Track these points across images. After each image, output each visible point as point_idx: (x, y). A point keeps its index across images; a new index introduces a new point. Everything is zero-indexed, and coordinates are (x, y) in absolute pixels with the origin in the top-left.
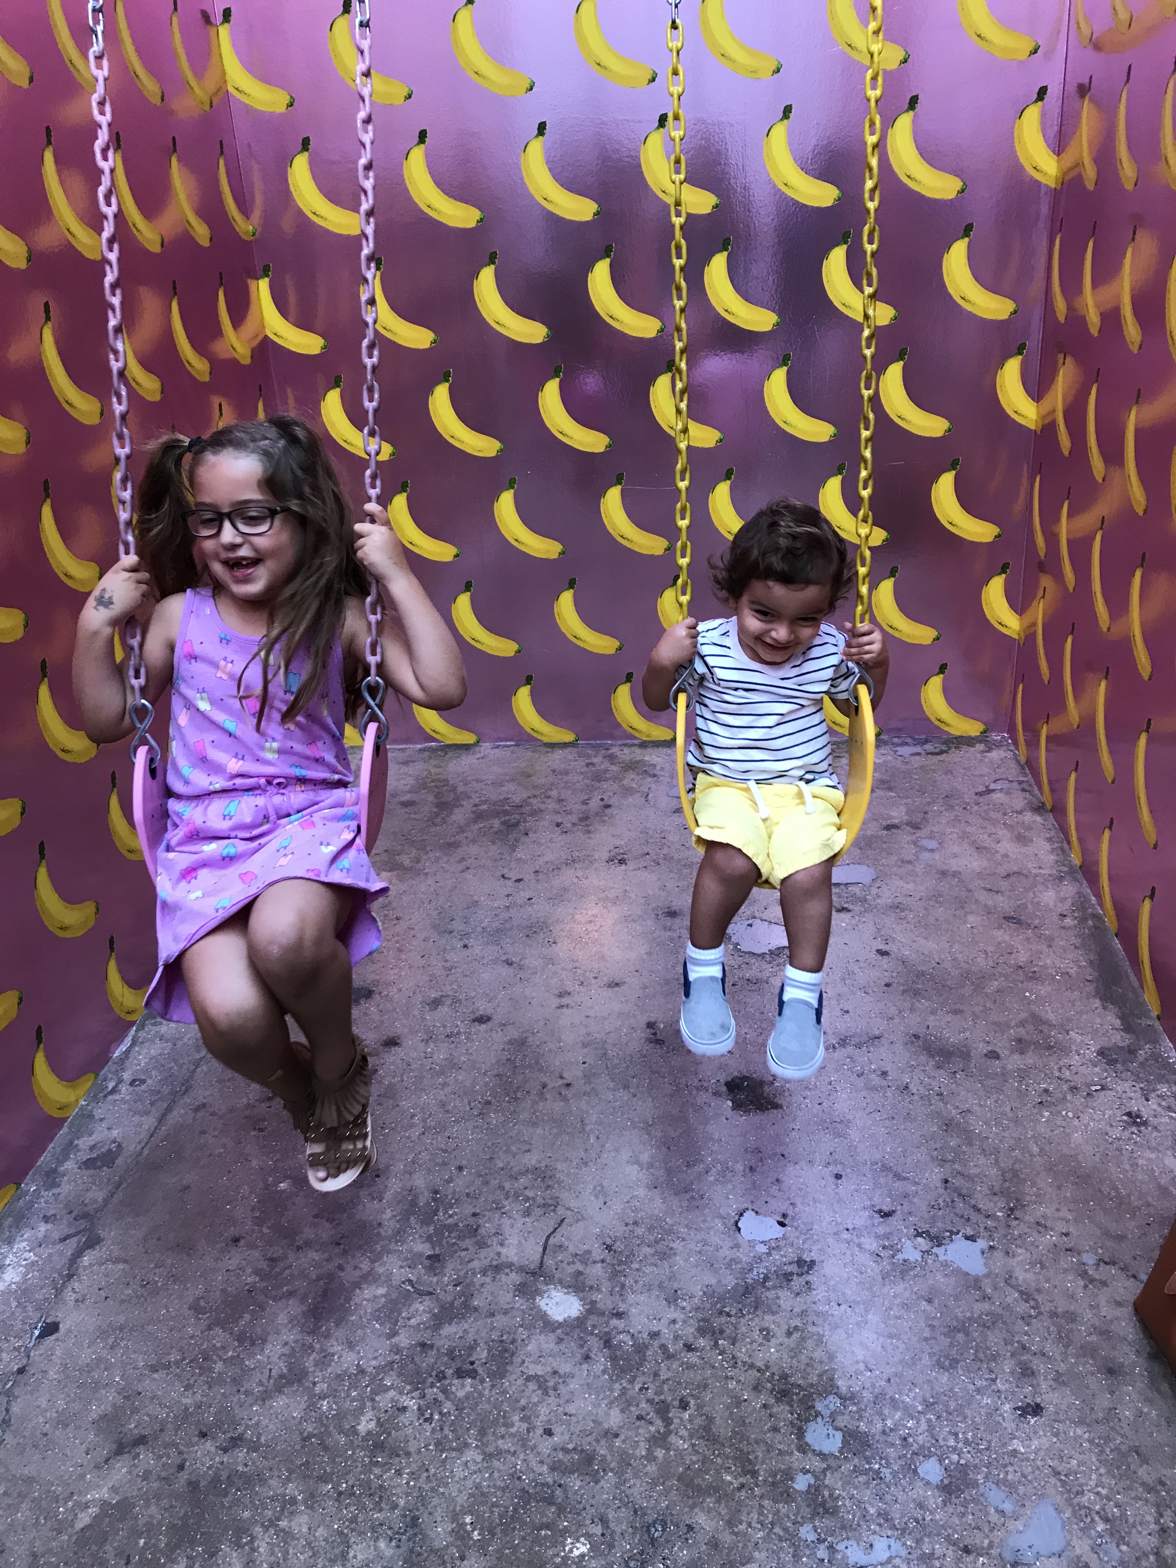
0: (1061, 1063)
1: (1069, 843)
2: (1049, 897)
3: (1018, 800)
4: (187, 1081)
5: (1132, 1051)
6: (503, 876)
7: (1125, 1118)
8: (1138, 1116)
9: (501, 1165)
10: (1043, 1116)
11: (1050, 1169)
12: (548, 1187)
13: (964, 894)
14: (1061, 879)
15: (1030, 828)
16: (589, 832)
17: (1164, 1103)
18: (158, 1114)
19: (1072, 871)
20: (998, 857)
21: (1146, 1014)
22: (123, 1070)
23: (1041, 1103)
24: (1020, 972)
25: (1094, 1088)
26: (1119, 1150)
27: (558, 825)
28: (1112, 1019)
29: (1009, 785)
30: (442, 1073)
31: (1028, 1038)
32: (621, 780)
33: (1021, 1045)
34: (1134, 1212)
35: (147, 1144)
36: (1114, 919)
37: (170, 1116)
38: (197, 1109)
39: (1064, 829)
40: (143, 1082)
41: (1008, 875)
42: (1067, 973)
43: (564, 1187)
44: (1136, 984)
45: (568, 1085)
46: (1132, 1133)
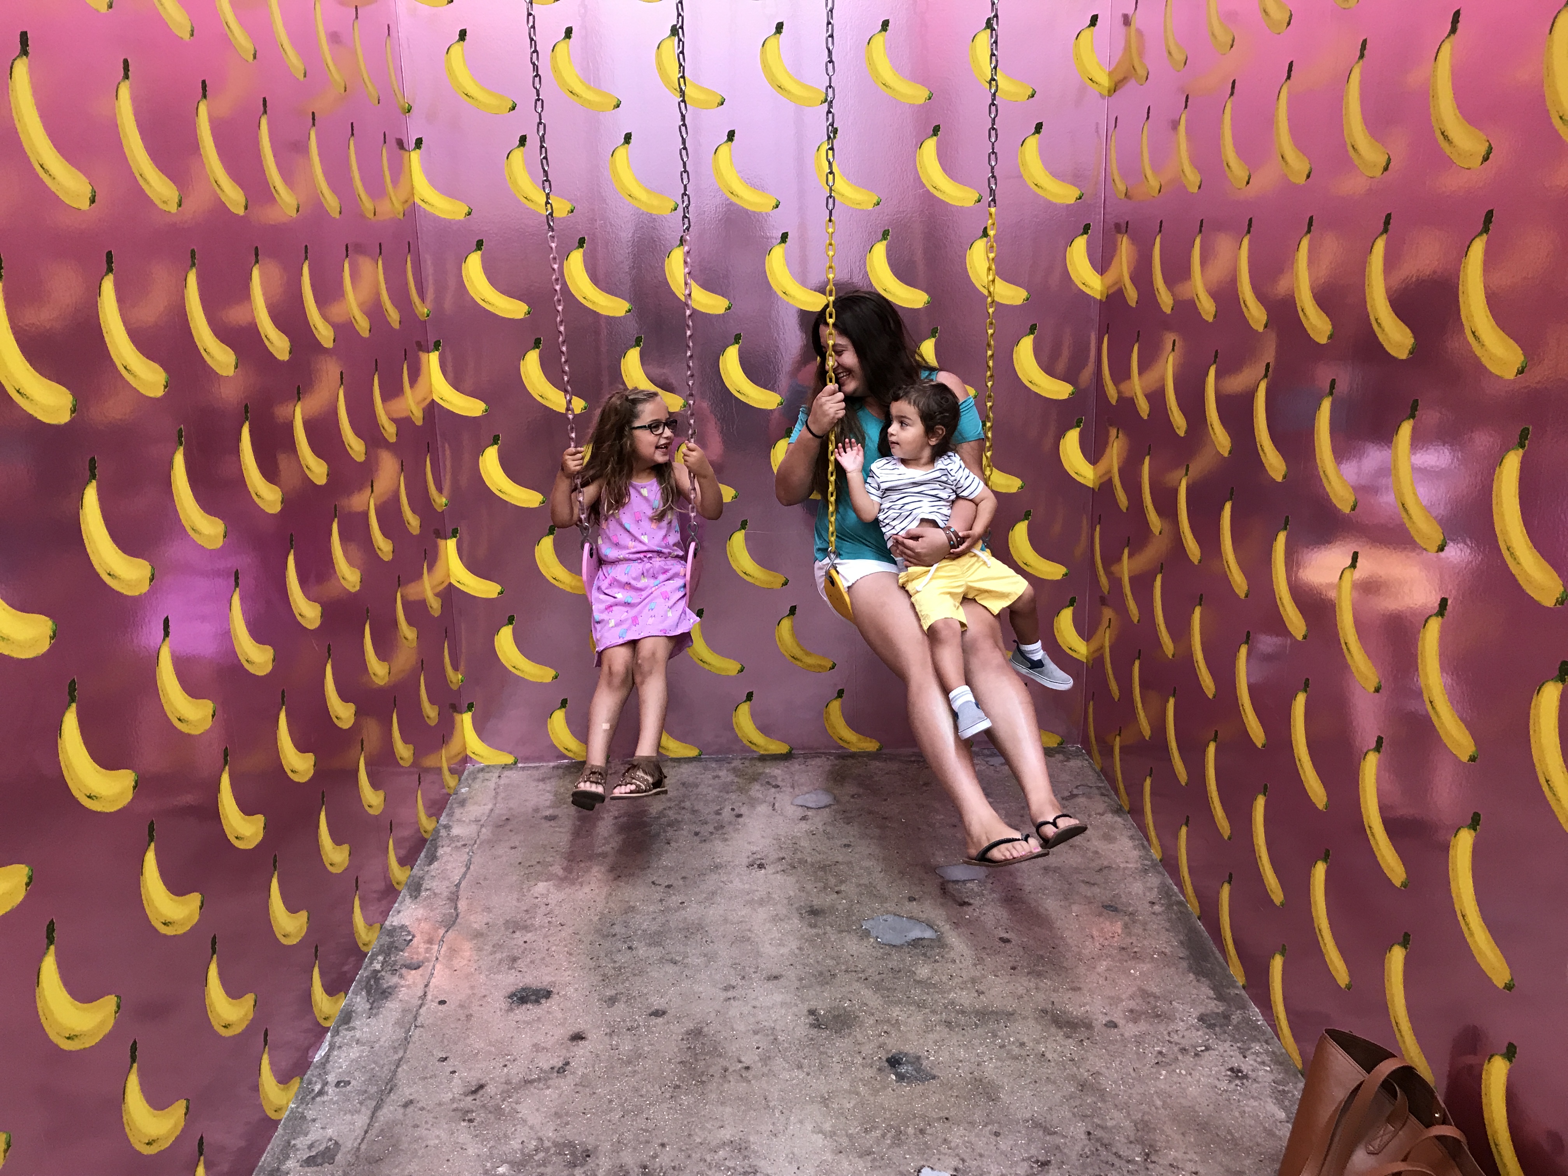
0: (1170, 1029)
1: (1148, 840)
2: (1137, 887)
3: (1099, 805)
4: (391, 1080)
5: (1226, 1017)
6: (653, 883)
7: (1229, 1073)
8: (1240, 1071)
9: (698, 1140)
10: (1161, 1075)
11: (1175, 1119)
12: (745, 1157)
13: (1066, 886)
14: (1146, 871)
15: (1113, 828)
16: (726, 840)
17: (1259, 1059)
18: (369, 1113)
19: (1154, 866)
20: (1090, 854)
21: (1233, 984)
22: (326, 1073)
23: (1157, 1063)
24: (1123, 953)
25: (1199, 1049)
26: (1229, 1100)
27: (697, 834)
28: (1205, 991)
29: (1088, 790)
30: (629, 1062)
31: (1138, 1008)
32: (747, 791)
33: (1134, 1016)
34: (1248, 1151)
35: (363, 1140)
36: (1197, 904)
37: (380, 1113)
38: (406, 1105)
39: (1142, 828)
40: (349, 1083)
41: (1101, 870)
42: (1163, 952)
43: (759, 1157)
44: (1221, 959)
45: (747, 1068)
46: (1237, 1085)
